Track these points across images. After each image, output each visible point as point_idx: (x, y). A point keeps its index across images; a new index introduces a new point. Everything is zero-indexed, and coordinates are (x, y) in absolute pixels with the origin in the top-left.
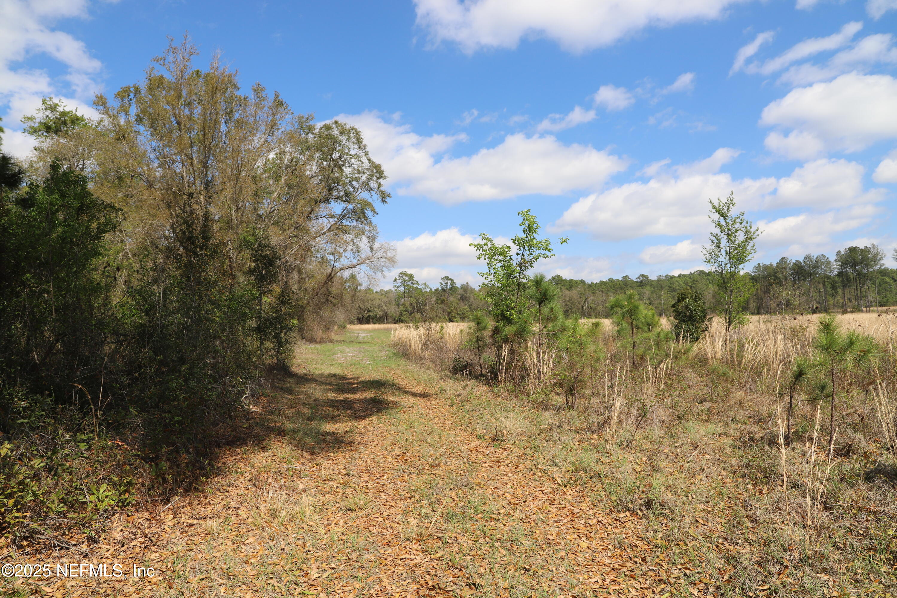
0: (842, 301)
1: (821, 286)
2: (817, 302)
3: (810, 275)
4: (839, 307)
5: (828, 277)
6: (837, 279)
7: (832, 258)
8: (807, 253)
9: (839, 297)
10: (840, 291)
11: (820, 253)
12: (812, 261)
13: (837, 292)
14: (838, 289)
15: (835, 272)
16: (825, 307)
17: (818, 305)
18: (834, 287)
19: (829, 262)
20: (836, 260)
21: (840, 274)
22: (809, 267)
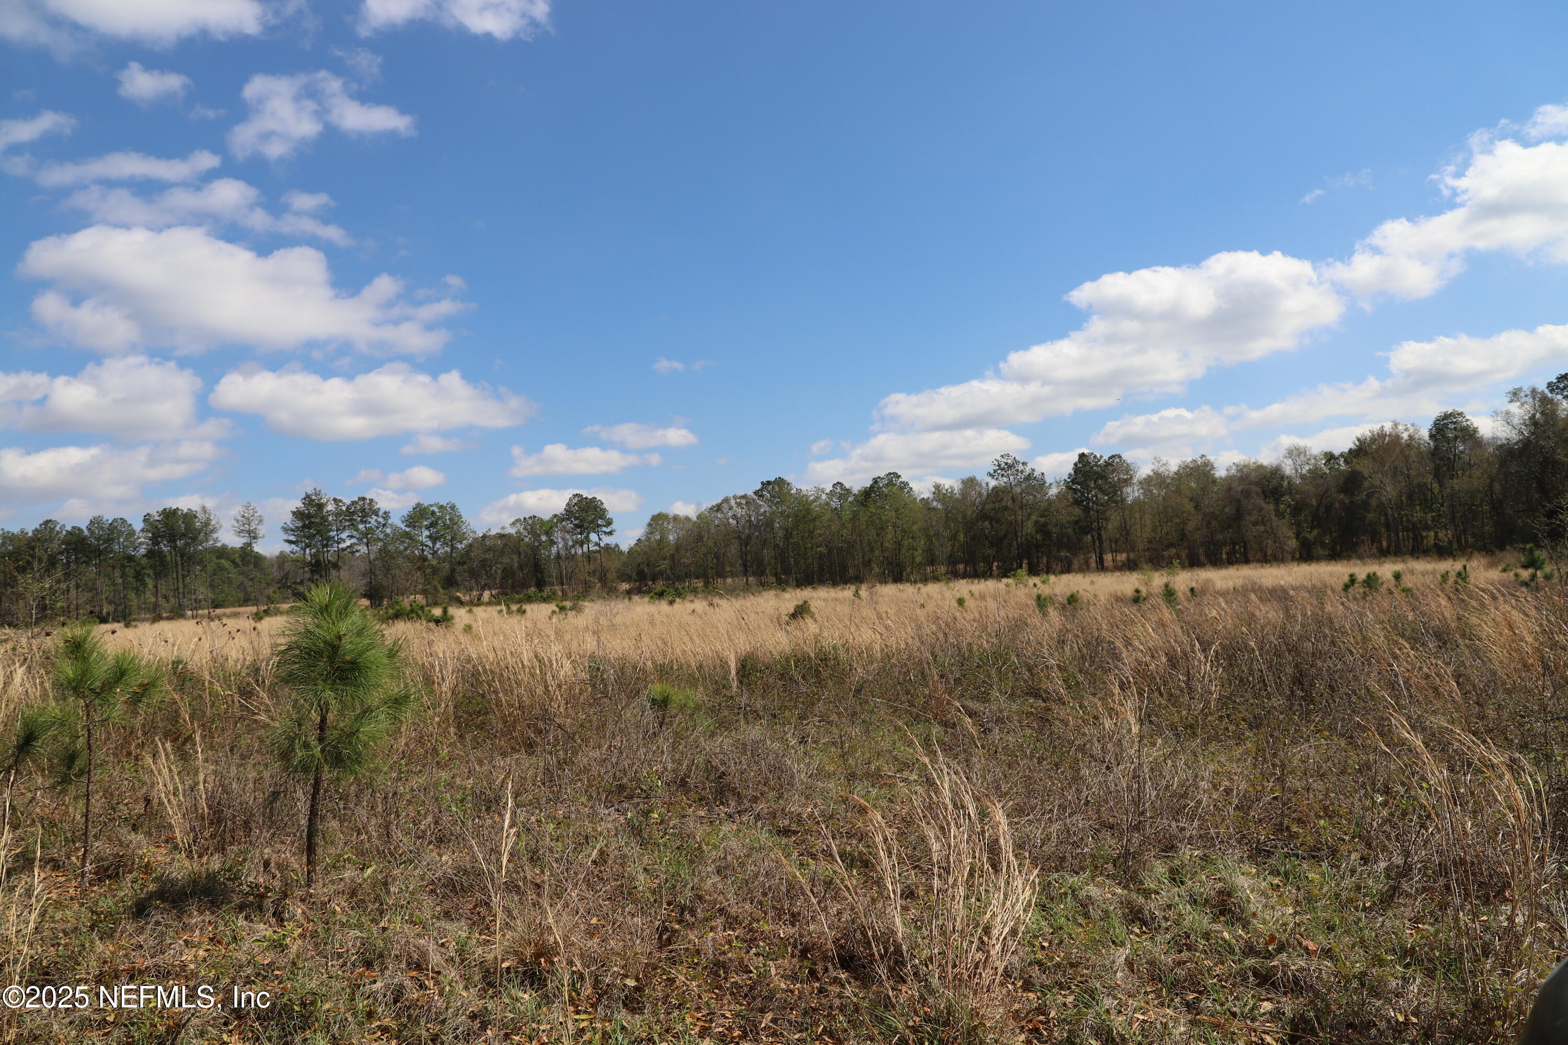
0: (153, 600)
1: (117, 573)
2: (110, 603)
3: (97, 553)
4: (148, 610)
5: (130, 558)
6: (144, 561)
7: (138, 526)
8: (97, 514)
9: (148, 594)
10: (150, 583)
11: (118, 516)
12: (102, 528)
13: (145, 585)
14: (147, 580)
15: (143, 551)
16: (123, 611)
17: (111, 608)
18: (139, 576)
19: (133, 533)
20: (142, 530)
21: (150, 554)
22: (98, 539)
